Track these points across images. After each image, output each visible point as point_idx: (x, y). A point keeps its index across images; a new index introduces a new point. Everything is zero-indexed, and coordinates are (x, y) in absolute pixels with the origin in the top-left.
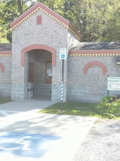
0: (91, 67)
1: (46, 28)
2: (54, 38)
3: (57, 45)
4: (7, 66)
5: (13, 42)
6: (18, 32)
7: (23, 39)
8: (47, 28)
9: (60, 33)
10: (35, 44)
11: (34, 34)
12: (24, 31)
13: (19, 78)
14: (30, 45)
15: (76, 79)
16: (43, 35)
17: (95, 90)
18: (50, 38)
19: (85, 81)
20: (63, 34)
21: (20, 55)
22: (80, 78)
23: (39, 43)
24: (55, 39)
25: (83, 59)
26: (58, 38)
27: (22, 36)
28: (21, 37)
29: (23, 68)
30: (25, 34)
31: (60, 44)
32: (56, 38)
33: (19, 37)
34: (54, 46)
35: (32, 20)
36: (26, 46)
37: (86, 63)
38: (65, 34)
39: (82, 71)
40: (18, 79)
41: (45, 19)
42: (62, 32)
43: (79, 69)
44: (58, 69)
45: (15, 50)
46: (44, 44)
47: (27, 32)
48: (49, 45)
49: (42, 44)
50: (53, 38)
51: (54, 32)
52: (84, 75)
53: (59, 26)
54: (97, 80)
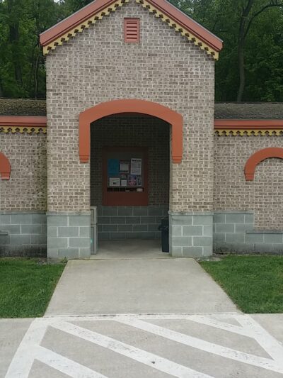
0: (264, 163)
1: (153, 55)
2: (177, 83)
3: (184, 103)
4: (21, 161)
5: (51, 88)
6: (67, 59)
7: (84, 83)
8: (156, 55)
9: (193, 71)
10: (121, 97)
11: (117, 70)
12: (86, 60)
13: (74, 195)
14: (105, 100)
15: (225, 194)
16: (144, 75)
17: (274, 219)
18: (166, 83)
19: (250, 198)
20: (202, 73)
21: (76, 127)
22: (235, 191)
23: (132, 96)
24: (179, 87)
25: (242, 142)
26: (187, 84)
27: (79, 73)
28: (76, 77)
29: (85, 165)
30: (89, 67)
31: (194, 100)
32: (181, 84)
33: (68, 75)
34: (178, 107)
35: (111, 28)
36: (92, 102)
37: (251, 152)
38: (207, 73)
39: (241, 173)
40: (68, 199)
41: (148, 28)
42: (199, 67)
43: (233, 167)
44: (188, 169)
45: (57, 114)
46: (147, 99)
47: (94, 63)
48: (163, 103)
49: (142, 98)
50: (174, 83)
51: (175, 66)
52: (246, 183)
53: (190, 50)
54: (279, 194)
